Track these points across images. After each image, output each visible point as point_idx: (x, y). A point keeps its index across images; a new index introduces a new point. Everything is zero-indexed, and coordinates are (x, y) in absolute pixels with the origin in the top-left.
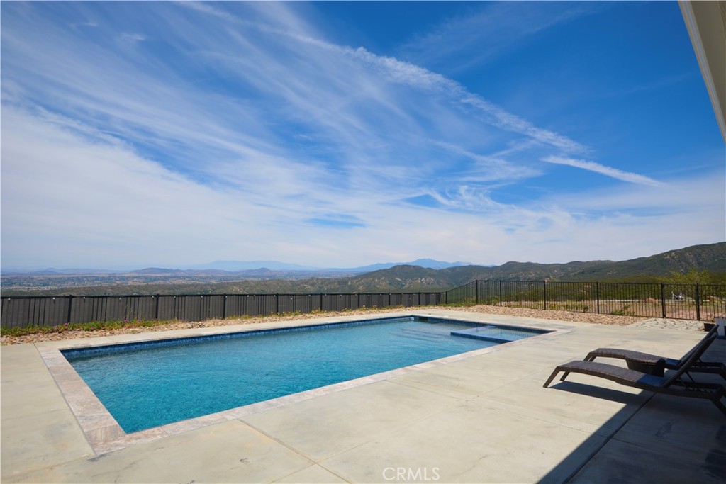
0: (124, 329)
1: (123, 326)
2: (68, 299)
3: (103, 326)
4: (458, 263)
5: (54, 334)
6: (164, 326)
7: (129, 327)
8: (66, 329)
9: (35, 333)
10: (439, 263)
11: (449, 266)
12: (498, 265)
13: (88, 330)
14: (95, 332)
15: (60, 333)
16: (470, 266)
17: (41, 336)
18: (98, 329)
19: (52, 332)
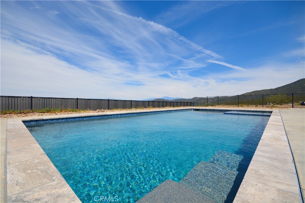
0: (62, 112)
1: (62, 111)
2: (30, 98)
3: (50, 111)
4: (177, 98)
5: (21, 114)
6: (83, 112)
7: (65, 112)
8: (29, 112)
9: (9, 114)
10: (171, 98)
11: (174, 99)
12: (191, 98)
13: (42, 113)
14: (46, 114)
15: (25, 114)
16: (182, 99)
17: (13, 115)
18: (48, 112)
19: (20, 113)
